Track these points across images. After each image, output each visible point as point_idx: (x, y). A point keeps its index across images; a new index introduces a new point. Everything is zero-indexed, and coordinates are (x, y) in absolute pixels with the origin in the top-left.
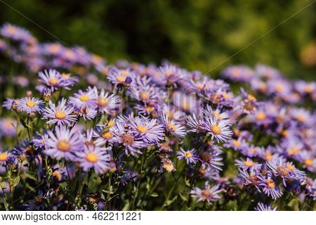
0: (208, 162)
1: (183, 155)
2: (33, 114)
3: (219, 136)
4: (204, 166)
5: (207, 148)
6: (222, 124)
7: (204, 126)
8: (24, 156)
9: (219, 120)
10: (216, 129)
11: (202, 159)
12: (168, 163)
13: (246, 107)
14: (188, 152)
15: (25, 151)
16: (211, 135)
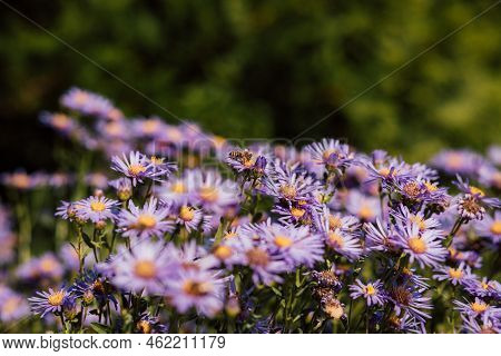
0: (406, 303)
1: (361, 291)
2: (102, 223)
3: (424, 257)
4: (398, 310)
5: (402, 279)
6: (428, 236)
7: (396, 238)
8: (89, 296)
9: (421, 231)
10: (417, 244)
11: (394, 298)
12: (333, 304)
13: (466, 206)
14: (370, 285)
15: (92, 287)
16: (409, 255)
